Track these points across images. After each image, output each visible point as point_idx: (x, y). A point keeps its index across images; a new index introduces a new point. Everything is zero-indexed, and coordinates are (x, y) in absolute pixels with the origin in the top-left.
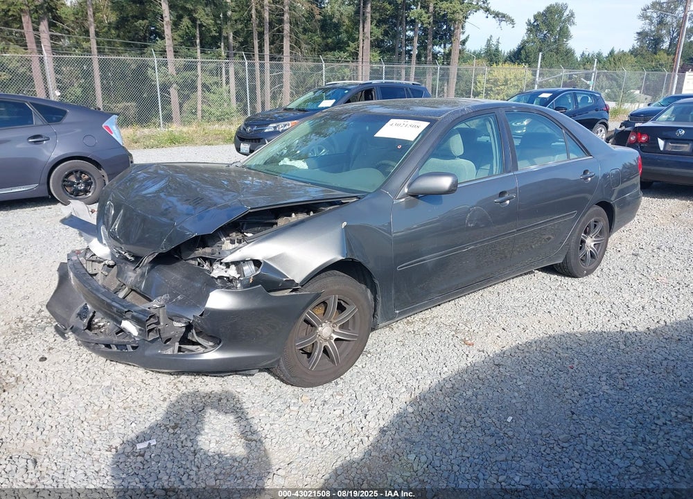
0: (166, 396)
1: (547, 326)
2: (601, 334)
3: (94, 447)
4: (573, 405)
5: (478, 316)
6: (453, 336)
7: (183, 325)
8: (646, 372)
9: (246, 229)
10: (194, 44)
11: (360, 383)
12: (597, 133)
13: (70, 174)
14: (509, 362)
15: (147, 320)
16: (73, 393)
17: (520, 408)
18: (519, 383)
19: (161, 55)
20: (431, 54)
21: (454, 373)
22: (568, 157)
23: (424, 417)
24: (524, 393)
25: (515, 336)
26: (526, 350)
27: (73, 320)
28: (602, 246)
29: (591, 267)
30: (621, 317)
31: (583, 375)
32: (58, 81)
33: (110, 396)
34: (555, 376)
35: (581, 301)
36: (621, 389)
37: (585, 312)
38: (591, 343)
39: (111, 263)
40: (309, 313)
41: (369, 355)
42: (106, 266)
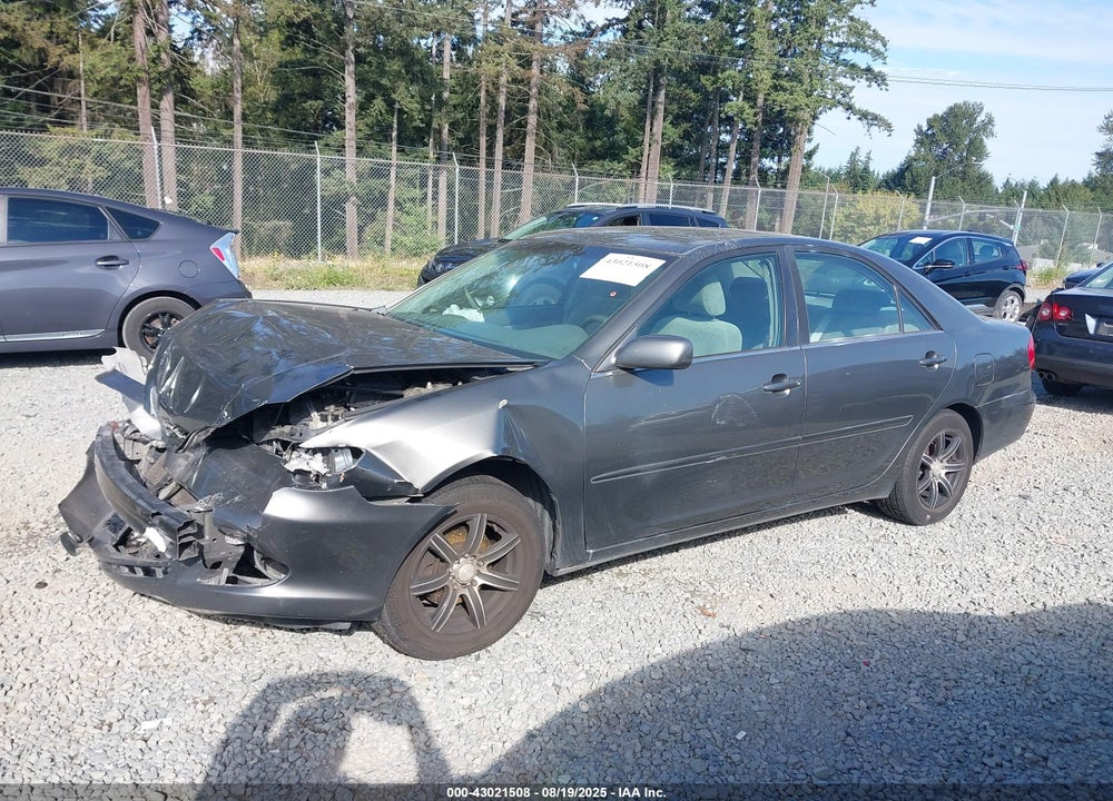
0: (209, 654)
1: (845, 597)
2: (931, 615)
3: (78, 721)
4: (853, 722)
5: (736, 572)
6: (687, 599)
7: (240, 543)
8: (991, 680)
9: (354, 402)
10: (387, 139)
11: (517, 660)
12: (1006, 305)
13: (155, 317)
14: (766, 646)
15: (180, 529)
16: (71, 638)
17: (763, 719)
18: (773, 681)
19: (337, 151)
20: (756, 171)
21: (670, 657)
22: (902, 328)
23: (604, 720)
24: (776, 697)
25: (787, 608)
26: (800, 629)
27: (99, 529)
28: (960, 478)
29: (939, 510)
30: (971, 592)
31: (883, 677)
32: (180, 183)
33: (124, 647)
34: (835, 674)
35: (911, 562)
36: (940, 704)
37: (914, 579)
38: (910, 628)
39: (161, 444)
40: (436, 539)
41: (542, 619)
42: (154, 449)
